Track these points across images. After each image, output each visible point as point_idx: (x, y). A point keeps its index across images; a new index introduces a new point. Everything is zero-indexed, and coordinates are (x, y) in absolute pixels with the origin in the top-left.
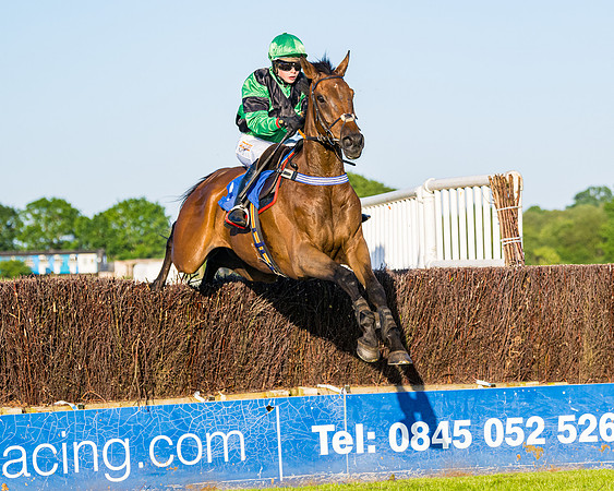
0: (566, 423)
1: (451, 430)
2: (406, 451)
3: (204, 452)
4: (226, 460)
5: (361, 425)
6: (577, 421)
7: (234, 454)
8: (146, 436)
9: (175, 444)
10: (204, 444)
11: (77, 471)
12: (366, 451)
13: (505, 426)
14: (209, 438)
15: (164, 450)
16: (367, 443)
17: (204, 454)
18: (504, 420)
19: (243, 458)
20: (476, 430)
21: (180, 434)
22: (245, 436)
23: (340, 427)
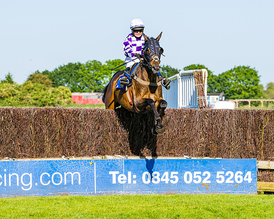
0: (220, 175)
1: (170, 175)
2: (150, 184)
3: (63, 180)
4: (72, 184)
5: (130, 172)
6: (225, 174)
7: (76, 181)
8: (39, 172)
9: (51, 176)
10: (63, 177)
11: (10, 185)
12: (132, 182)
13: (193, 175)
14: (65, 175)
15: (46, 179)
16: (132, 179)
17: (63, 181)
18: (193, 172)
19: (80, 183)
20: (181, 176)
21: (53, 172)
22: (81, 174)
23: (121, 172)
